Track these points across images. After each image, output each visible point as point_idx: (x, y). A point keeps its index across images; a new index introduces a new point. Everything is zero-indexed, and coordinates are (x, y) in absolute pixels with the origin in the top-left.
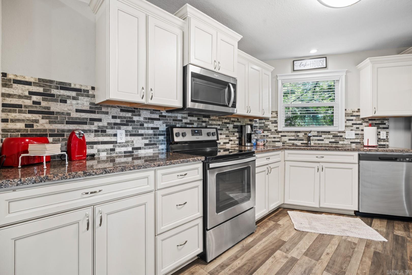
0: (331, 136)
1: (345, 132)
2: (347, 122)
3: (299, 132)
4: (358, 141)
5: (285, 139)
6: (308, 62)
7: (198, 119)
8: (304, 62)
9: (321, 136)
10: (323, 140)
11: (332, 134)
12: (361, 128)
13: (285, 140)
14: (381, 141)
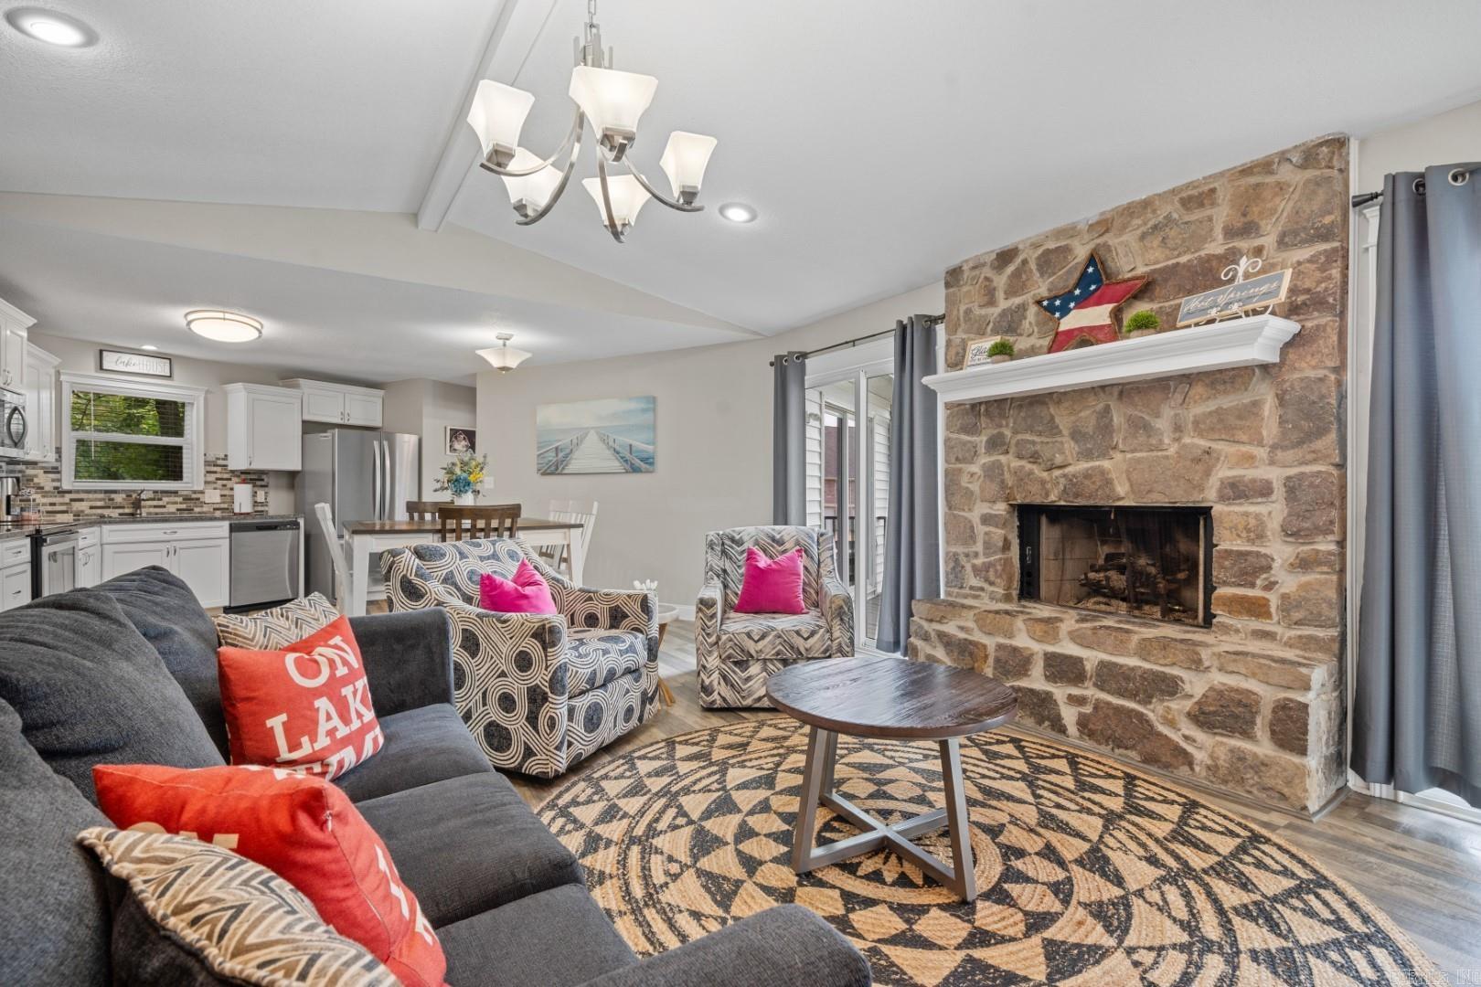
1: (203, 493)
2: (208, 475)
3: (114, 492)
4: (226, 506)
6: (135, 359)
8: (126, 357)
10: (164, 507)
11: (181, 496)
12: (229, 486)
14: (258, 506)
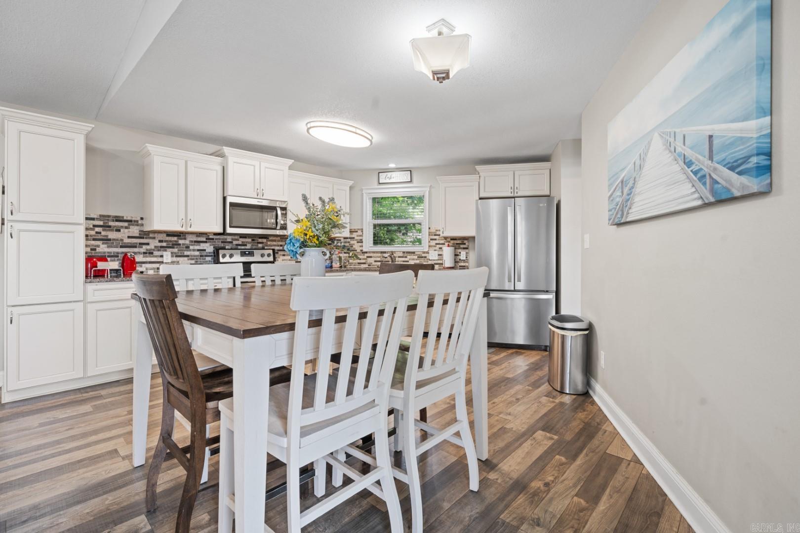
0: (416, 257)
1: (428, 253)
2: (431, 241)
3: (385, 252)
4: (441, 262)
5: (370, 260)
6: (393, 174)
7: (253, 240)
8: (389, 174)
9: (406, 257)
10: (408, 261)
11: (417, 255)
12: (442, 249)
13: (371, 262)
14: (461, 262)
